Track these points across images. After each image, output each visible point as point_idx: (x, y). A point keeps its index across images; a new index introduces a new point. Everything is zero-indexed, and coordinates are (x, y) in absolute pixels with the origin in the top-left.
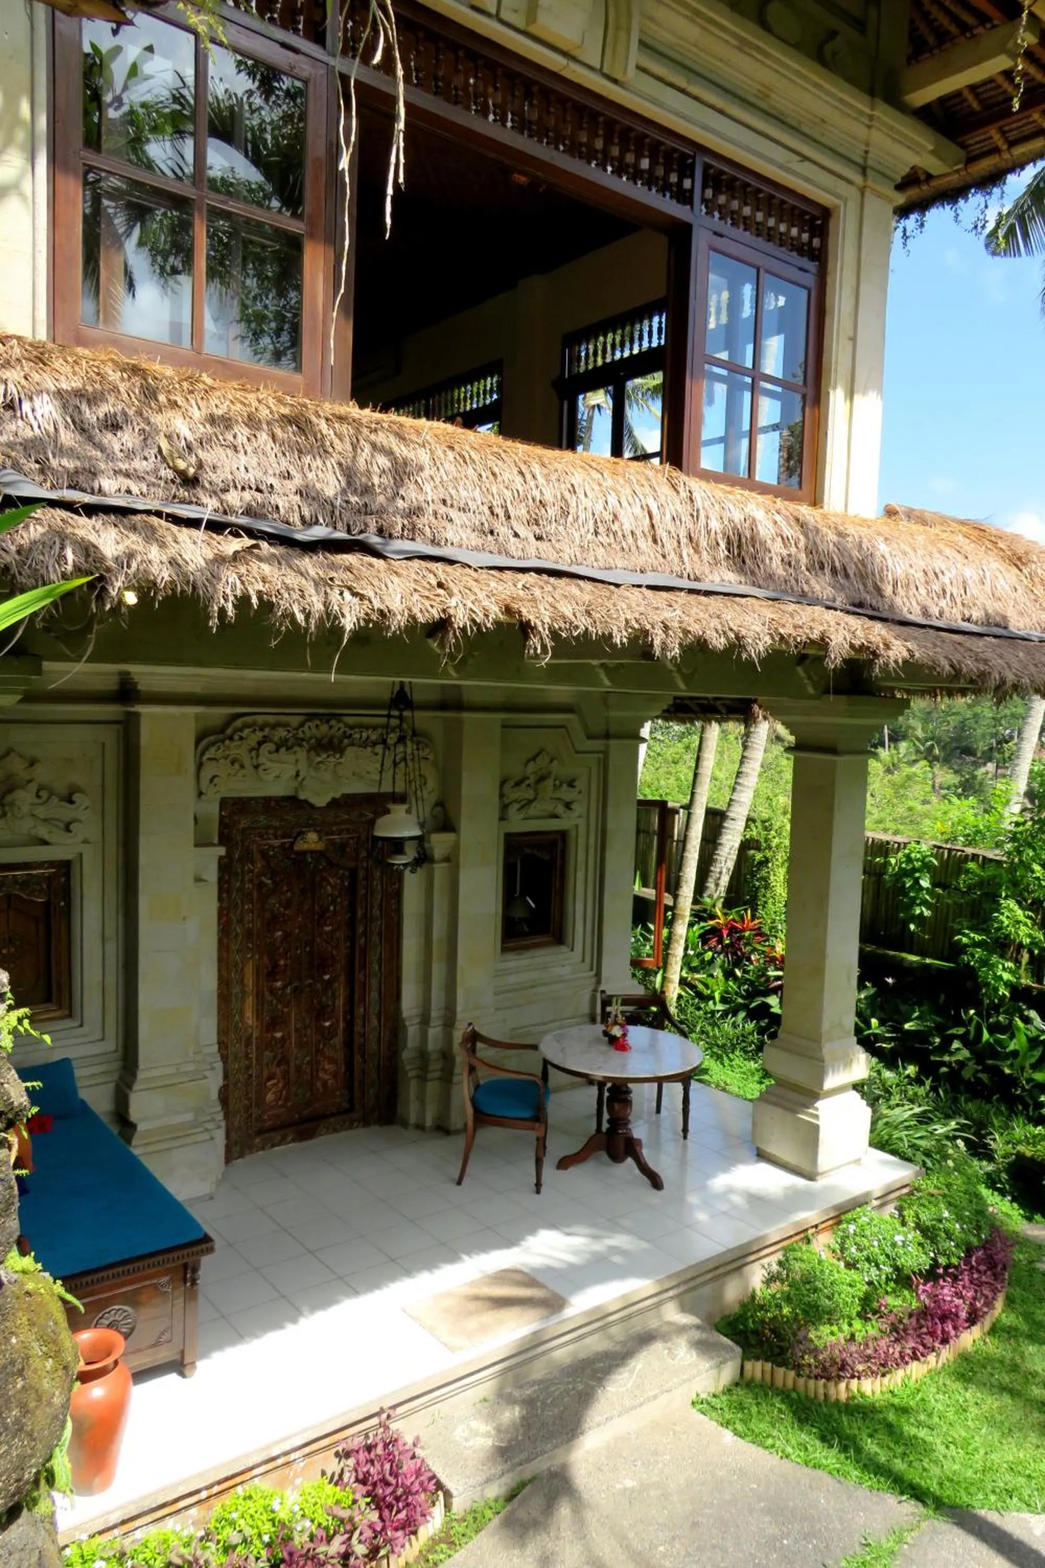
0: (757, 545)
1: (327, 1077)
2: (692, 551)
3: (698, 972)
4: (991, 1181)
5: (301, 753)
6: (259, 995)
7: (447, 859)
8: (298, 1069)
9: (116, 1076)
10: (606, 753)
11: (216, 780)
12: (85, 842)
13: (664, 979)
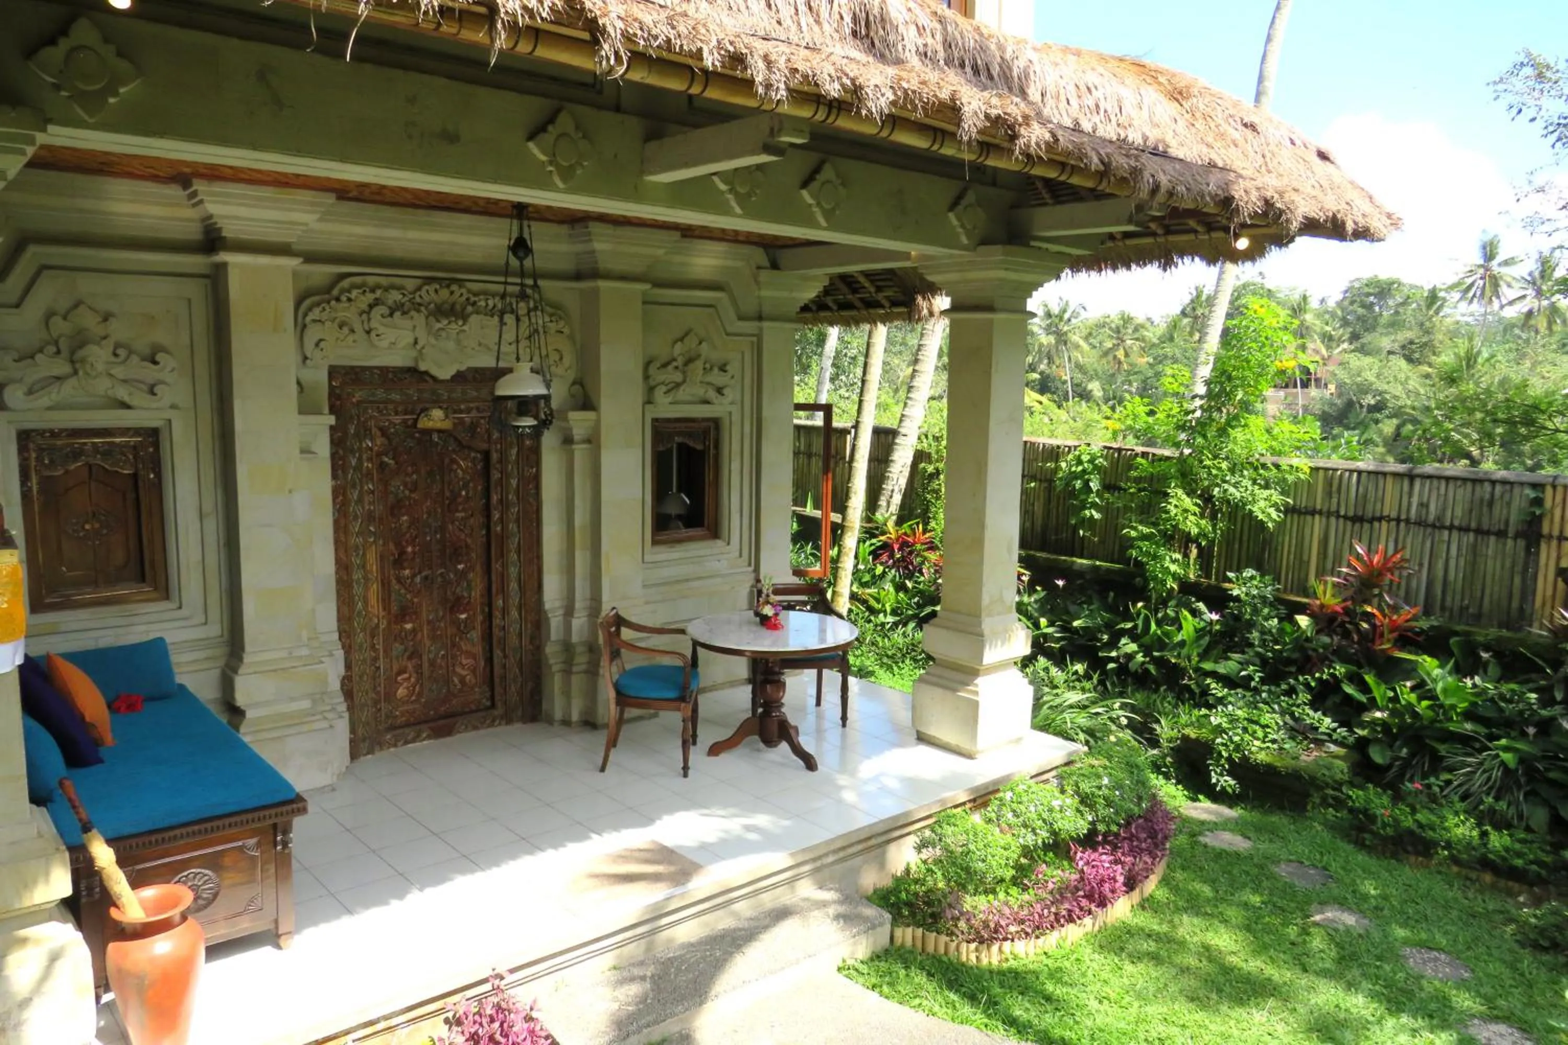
0: (888, 27)
1: (464, 673)
2: (811, 20)
3: (869, 587)
4: (1157, 767)
5: (419, 319)
6: (385, 584)
7: (589, 441)
8: (432, 663)
9: (221, 663)
10: (759, 337)
11: (322, 344)
12: (173, 407)
13: (834, 593)
